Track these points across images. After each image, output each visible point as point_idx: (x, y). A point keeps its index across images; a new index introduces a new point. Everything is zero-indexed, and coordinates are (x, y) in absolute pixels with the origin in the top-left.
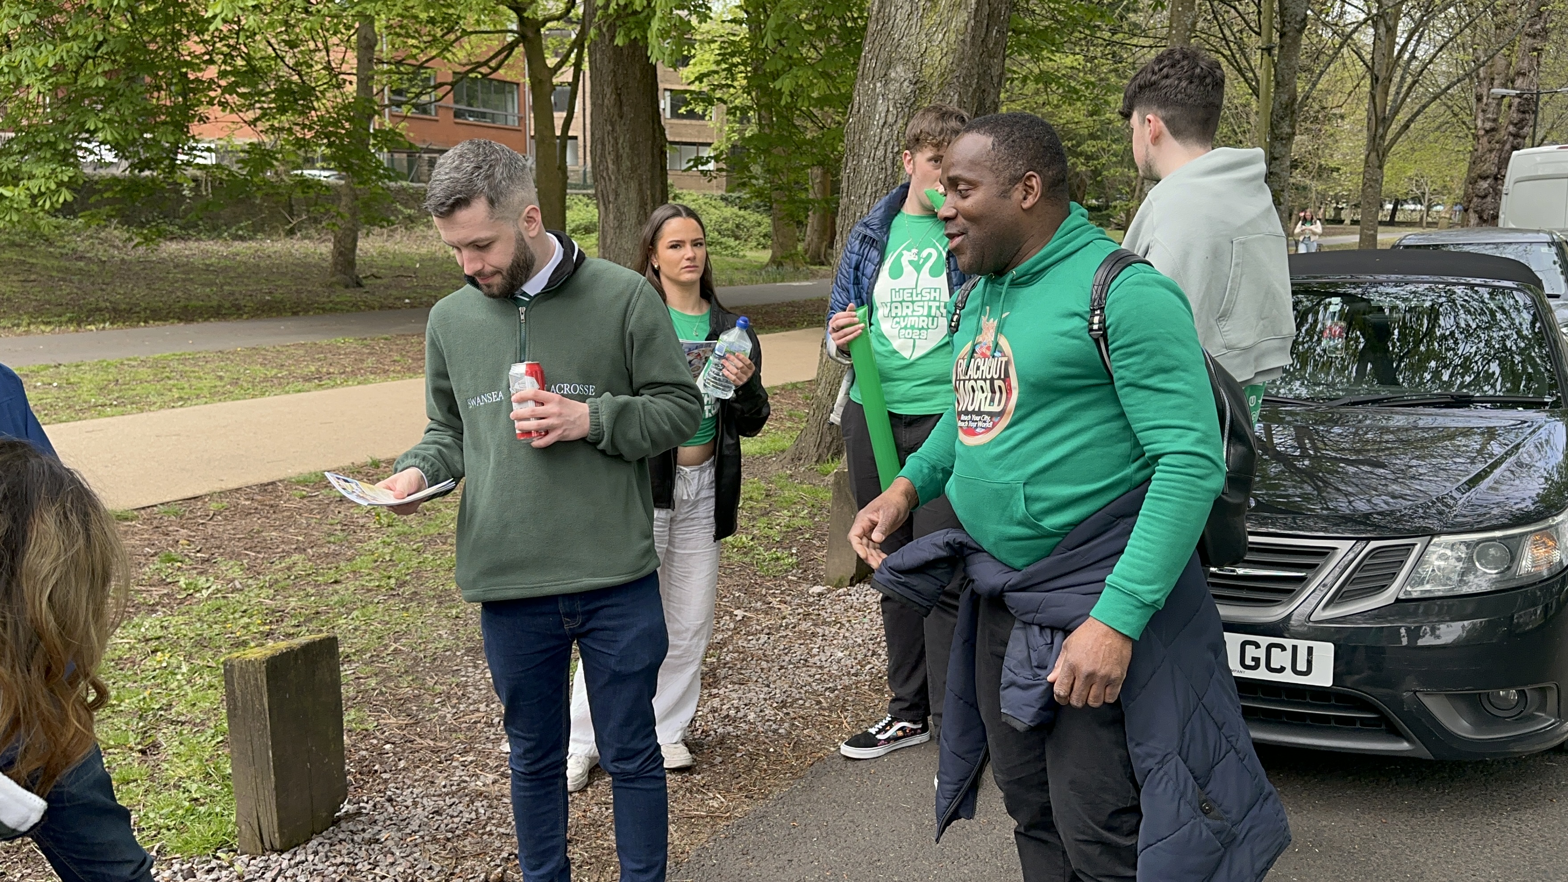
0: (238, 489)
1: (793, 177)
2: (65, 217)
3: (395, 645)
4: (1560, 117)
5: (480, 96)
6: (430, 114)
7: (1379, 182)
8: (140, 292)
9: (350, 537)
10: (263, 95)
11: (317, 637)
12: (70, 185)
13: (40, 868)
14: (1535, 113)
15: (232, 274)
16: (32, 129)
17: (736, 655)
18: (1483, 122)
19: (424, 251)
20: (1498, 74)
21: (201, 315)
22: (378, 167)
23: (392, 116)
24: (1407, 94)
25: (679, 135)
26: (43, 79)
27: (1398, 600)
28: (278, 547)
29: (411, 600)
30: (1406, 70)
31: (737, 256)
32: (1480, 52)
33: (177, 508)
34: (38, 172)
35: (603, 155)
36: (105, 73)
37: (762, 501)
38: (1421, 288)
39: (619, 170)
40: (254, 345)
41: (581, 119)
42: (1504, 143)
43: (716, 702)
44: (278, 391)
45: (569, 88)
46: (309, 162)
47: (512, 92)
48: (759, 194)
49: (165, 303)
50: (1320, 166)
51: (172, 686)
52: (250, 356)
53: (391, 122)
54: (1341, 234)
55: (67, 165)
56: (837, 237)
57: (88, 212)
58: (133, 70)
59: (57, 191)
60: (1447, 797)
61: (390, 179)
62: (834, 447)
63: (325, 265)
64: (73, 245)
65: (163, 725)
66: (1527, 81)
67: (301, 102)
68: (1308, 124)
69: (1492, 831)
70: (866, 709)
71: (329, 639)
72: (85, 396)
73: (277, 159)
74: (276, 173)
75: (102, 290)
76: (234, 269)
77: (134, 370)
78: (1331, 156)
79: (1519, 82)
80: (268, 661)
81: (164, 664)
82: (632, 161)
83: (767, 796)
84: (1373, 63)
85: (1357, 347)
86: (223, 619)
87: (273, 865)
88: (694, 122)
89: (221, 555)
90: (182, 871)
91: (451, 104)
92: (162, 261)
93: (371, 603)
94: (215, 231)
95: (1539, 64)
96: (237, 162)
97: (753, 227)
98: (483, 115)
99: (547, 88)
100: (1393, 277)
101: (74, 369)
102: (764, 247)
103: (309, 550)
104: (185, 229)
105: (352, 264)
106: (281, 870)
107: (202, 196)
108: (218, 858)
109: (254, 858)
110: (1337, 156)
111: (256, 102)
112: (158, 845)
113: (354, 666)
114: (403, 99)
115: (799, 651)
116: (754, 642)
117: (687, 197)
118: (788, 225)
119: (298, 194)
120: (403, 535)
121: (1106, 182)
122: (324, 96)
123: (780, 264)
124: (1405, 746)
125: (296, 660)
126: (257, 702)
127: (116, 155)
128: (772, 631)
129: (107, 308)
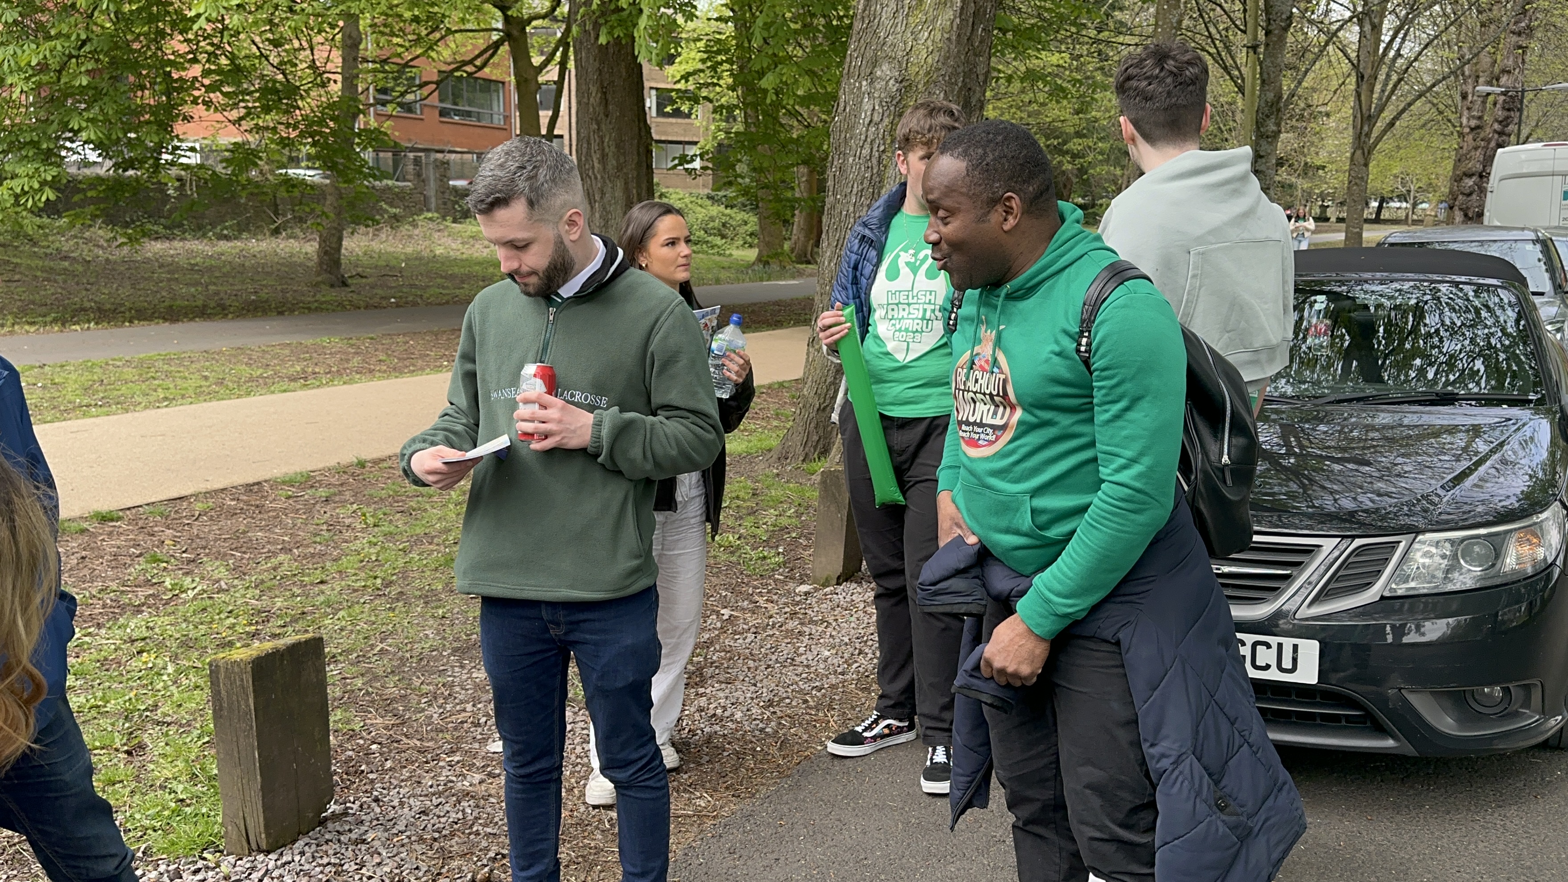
0: (223, 490)
1: (779, 175)
2: (49, 217)
3: (381, 646)
4: (1545, 115)
5: (465, 94)
6: (416, 113)
7: (1364, 180)
8: (125, 291)
9: (335, 537)
10: (248, 94)
11: (303, 637)
12: (54, 184)
13: (26, 870)
14: (1520, 110)
15: (217, 274)
16: (16, 129)
17: (723, 654)
18: (1469, 119)
19: (409, 250)
20: (1483, 72)
21: (186, 315)
22: (362, 166)
23: (377, 115)
24: (1392, 92)
25: (665, 133)
26: (26, 78)
27: (1383, 598)
28: (264, 547)
29: (398, 600)
30: (1391, 67)
31: (724, 255)
32: (1465, 50)
33: (163, 508)
34: (20, 170)
35: (589, 154)
36: (88, 72)
37: (748, 500)
38: (1407, 286)
39: (604, 169)
40: (240, 345)
41: (567, 118)
42: (1489, 141)
43: (703, 701)
44: (263, 392)
45: (554, 87)
46: (294, 161)
47: (497, 91)
48: (746, 192)
49: (150, 303)
50: (1306, 164)
51: (158, 687)
52: (235, 356)
53: (376, 121)
54: (1326, 232)
55: (51, 164)
56: (823, 236)
57: (72, 212)
58: (117, 69)
59: (41, 190)
60: (1432, 794)
61: (375, 177)
62: (820, 446)
63: (310, 264)
64: (57, 245)
65: (149, 726)
66: (1512, 79)
67: (285, 101)
68: (1294, 123)
69: (1477, 827)
70: (853, 708)
71: (314, 639)
72: (69, 397)
73: (260, 158)
74: (261, 172)
75: (87, 290)
76: (219, 268)
77: (118, 370)
78: (1317, 153)
79: (1504, 79)
80: (253, 662)
81: (150, 665)
82: (617, 160)
83: (754, 795)
84: (1359, 61)
85: (1342, 345)
86: (208, 619)
87: (259, 866)
88: (680, 120)
89: (207, 555)
90: (168, 872)
91: (437, 103)
92: (147, 261)
93: (358, 603)
94: (199, 230)
95: (1523, 62)
96: (221, 162)
97: (739, 226)
98: (469, 114)
99: (533, 87)
100: (1378, 275)
101: (58, 369)
102: (751, 246)
103: (295, 550)
104: (170, 229)
105: (337, 263)
106: (267, 870)
107: (187, 195)
108: (205, 859)
109: (241, 859)
110: (1323, 154)
111: (241, 101)
112: (144, 846)
113: (340, 666)
114: (389, 98)
115: (786, 650)
116: (740, 641)
118: (774, 223)
119: (282, 193)
120: (389, 536)
121: (1092, 180)
122: (308, 95)
123: (766, 263)
124: (1390, 743)
125: (282, 660)
126: (242, 703)
127: (100, 155)
128: (759, 630)
129: (91, 308)
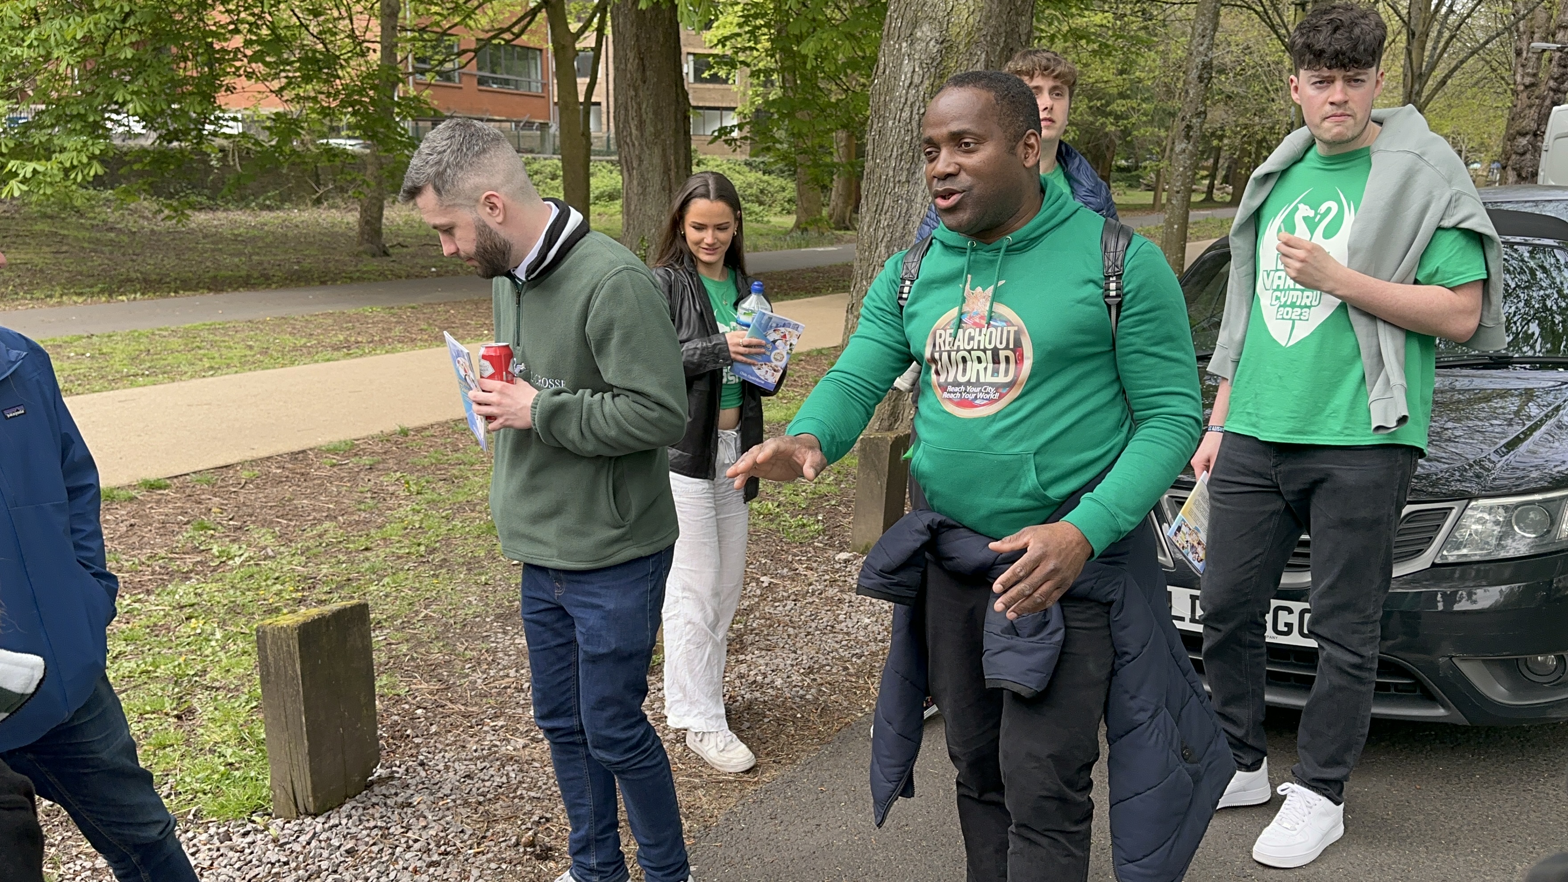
0: (269, 458)
1: (817, 141)
2: (97, 190)
3: (425, 612)
5: (503, 62)
6: (454, 81)
8: (170, 262)
9: (380, 505)
10: (288, 64)
11: (348, 603)
12: (102, 158)
15: (260, 244)
16: (62, 102)
17: (762, 621)
18: (1523, 76)
20: (1539, 28)
21: (230, 285)
22: (402, 135)
23: (416, 84)
24: (1444, 49)
25: (704, 100)
26: (71, 51)
27: (1434, 565)
28: (309, 515)
29: (441, 567)
30: (1443, 24)
31: (762, 222)
32: (1520, 5)
33: (209, 476)
34: (68, 144)
35: (626, 121)
36: (132, 44)
39: (642, 135)
40: (283, 315)
41: (604, 85)
42: (1544, 99)
43: (743, 668)
44: (307, 361)
45: (592, 53)
46: (335, 131)
47: (536, 59)
48: (784, 157)
49: (194, 273)
51: (207, 652)
52: (279, 326)
53: (415, 90)
55: (99, 137)
56: (862, 201)
57: (118, 185)
58: (160, 40)
59: (89, 164)
60: (1482, 763)
63: (352, 234)
64: (103, 216)
65: (198, 690)
67: (326, 71)
69: (1529, 797)
71: (360, 605)
72: (117, 366)
73: (302, 128)
74: (302, 142)
75: (133, 261)
76: (262, 238)
77: (164, 339)
79: (1560, 35)
80: (299, 628)
81: (199, 631)
82: (655, 126)
83: (794, 761)
84: (1410, 18)
86: (255, 586)
87: (307, 829)
88: (717, 86)
89: (253, 522)
90: (218, 834)
91: (475, 72)
92: (192, 232)
93: (402, 569)
94: (242, 201)
96: (264, 130)
97: (777, 192)
98: (507, 82)
99: (570, 53)
101: (106, 340)
102: (789, 213)
103: (340, 518)
104: (213, 199)
105: (378, 232)
106: (315, 833)
107: (229, 166)
108: (254, 822)
109: (289, 822)
111: (282, 71)
112: (194, 809)
113: (385, 632)
114: (427, 67)
115: (826, 617)
116: (780, 608)
117: (711, 163)
118: (812, 189)
119: (323, 163)
120: (432, 503)
121: (1135, 142)
122: (348, 63)
123: (806, 229)
124: (1441, 712)
125: (328, 626)
126: (289, 668)
127: (144, 127)
128: (799, 598)
129: (137, 278)
